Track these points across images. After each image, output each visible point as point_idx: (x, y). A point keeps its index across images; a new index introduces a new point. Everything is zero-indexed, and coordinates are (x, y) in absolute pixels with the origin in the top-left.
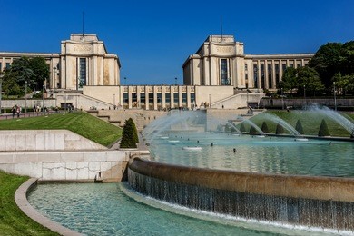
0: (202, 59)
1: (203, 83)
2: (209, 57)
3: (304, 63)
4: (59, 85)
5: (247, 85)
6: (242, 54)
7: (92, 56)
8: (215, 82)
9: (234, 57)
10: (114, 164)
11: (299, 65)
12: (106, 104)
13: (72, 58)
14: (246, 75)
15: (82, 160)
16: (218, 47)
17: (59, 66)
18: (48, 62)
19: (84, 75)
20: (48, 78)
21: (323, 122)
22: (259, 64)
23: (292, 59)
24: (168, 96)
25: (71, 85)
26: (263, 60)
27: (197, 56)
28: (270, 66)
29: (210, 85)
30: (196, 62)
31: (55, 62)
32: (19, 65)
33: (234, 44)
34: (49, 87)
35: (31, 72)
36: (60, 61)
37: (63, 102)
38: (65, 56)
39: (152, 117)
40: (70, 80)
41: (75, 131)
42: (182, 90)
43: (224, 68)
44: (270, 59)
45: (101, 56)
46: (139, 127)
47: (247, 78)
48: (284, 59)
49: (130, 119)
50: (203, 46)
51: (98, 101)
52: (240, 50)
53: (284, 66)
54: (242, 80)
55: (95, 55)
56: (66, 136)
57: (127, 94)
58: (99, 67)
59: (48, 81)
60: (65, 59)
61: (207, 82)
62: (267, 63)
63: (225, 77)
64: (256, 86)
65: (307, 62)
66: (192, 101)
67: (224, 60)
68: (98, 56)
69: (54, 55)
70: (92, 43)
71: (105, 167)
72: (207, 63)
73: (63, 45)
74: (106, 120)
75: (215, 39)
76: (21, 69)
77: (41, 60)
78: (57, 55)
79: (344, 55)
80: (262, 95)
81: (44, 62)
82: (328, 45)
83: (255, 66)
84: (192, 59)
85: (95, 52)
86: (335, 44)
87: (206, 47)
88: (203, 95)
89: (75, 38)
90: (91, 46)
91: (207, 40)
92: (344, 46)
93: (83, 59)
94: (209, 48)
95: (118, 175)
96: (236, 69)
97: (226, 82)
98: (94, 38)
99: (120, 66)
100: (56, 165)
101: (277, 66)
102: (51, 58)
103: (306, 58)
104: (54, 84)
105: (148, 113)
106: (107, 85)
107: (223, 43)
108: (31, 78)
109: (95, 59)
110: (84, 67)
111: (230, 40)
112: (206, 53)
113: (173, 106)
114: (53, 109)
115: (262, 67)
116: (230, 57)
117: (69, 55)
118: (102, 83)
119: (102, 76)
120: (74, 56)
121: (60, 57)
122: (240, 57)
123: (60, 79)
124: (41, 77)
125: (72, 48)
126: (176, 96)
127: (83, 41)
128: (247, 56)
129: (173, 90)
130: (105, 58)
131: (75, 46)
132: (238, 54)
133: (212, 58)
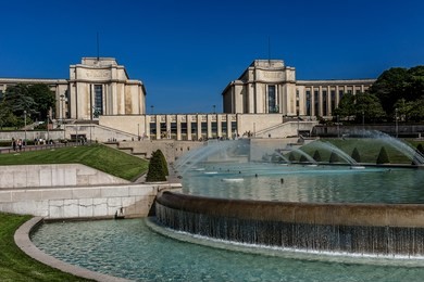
0: (246, 85)
1: (246, 111)
2: (254, 83)
3: (363, 89)
4: (68, 115)
5: (298, 112)
6: (293, 80)
7: (109, 82)
8: (260, 109)
9: (283, 83)
10: (138, 199)
11: (357, 91)
12: (128, 135)
13: (85, 84)
14: (298, 102)
15: (100, 196)
16: (265, 73)
17: (67, 94)
18: (53, 89)
19: (99, 103)
20: (54, 107)
21: (383, 150)
22: (313, 90)
23: (350, 85)
24: (205, 125)
25: (84, 114)
26: (317, 86)
27: (240, 82)
28: (325, 93)
29: (255, 113)
30: (239, 89)
31: (62, 89)
32: (15, 92)
33: (284, 69)
34: (54, 117)
35: (31, 100)
36: (69, 88)
37: (74, 133)
38: (75, 82)
39: (185, 148)
40: (82, 109)
41: (90, 165)
42: (221, 118)
43: (272, 94)
44: (325, 85)
45: (121, 82)
46: (169, 159)
47: (298, 105)
48: (342, 85)
49: (159, 151)
50: (247, 71)
51: (118, 132)
52: (291, 75)
53: (341, 92)
54: (292, 108)
55: (114, 81)
56: (78, 170)
57: (155, 124)
58: (119, 95)
59: (54, 111)
60: (75, 86)
61: (252, 110)
62: (321, 89)
63: (272, 104)
64: (308, 113)
65: (367, 88)
66: (233, 130)
67: (272, 86)
68: (118, 82)
69: (61, 81)
70: (110, 68)
71: (127, 203)
72: (251, 90)
73: (72, 71)
74: (128, 152)
75: (261, 64)
76: (18, 97)
77: (43, 86)
78: (65, 81)
79: (409, 80)
80: (316, 123)
81: (48, 90)
82: (392, 70)
83: (308, 93)
84: (234, 85)
85: (114, 78)
86: (399, 69)
87: (251, 72)
88: (246, 124)
89: (88, 62)
90: (108, 71)
91: (253, 65)
92: (409, 72)
93: (99, 86)
94: (254, 73)
95: (144, 210)
96: (286, 96)
97: (273, 108)
98: (112, 62)
99: (145, 93)
100: (67, 202)
101: (333, 93)
102: (57, 85)
103: (365, 84)
104: (62, 114)
105: (180, 144)
106: (129, 114)
107: (271, 68)
108: (32, 107)
109: (114, 86)
110: (99, 94)
111: (280, 64)
112: (251, 79)
113: (210, 135)
114: (62, 141)
115: (316, 93)
116: (278, 83)
117: (80, 81)
118: (123, 112)
119: (123, 104)
120: (87, 82)
121: (69, 84)
122: (291, 82)
123: (69, 108)
124: (44, 106)
125: (83, 74)
126: (215, 125)
127: (98, 65)
128: (298, 82)
129: (211, 118)
130: (126, 84)
131: (87, 71)
132: (288, 79)
133: (257, 84)
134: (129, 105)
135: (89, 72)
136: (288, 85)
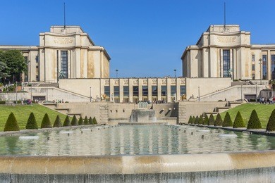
0: (201, 50)
2: (209, 48)
4: (38, 78)
5: (254, 75)
6: (249, 44)
7: (74, 48)
8: (215, 73)
9: (238, 47)
12: (83, 96)
13: (52, 50)
14: (253, 66)
16: (219, 38)
17: (37, 59)
18: (25, 55)
19: (65, 67)
20: (26, 71)
22: (270, 54)
25: (51, 77)
27: (195, 47)
29: (210, 77)
30: (194, 53)
31: (33, 54)
33: (239, 34)
34: (26, 80)
35: (3, 65)
36: (39, 54)
38: (44, 49)
39: (120, 110)
40: (50, 73)
42: (180, 82)
43: (227, 59)
45: (84, 48)
47: (253, 69)
50: (202, 36)
51: (74, 94)
52: (246, 39)
54: (247, 72)
55: (78, 48)
57: (109, 87)
58: (82, 60)
59: (26, 74)
60: (44, 52)
61: (206, 74)
63: (226, 68)
64: (265, 78)
67: (227, 51)
68: (81, 48)
69: (32, 47)
70: (74, 35)
72: (205, 54)
73: (41, 38)
75: (217, 29)
77: (16, 52)
78: (35, 47)
80: (262, 87)
81: (20, 55)
83: (264, 56)
84: (189, 50)
85: (77, 45)
87: (205, 37)
89: (56, 30)
90: (72, 38)
91: (208, 30)
93: (64, 52)
94: (209, 38)
96: (240, 60)
97: (227, 72)
98: (77, 30)
102: (29, 51)
104: (33, 77)
105: (115, 105)
106: (91, 77)
107: (226, 33)
108: (4, 71)
109: (78, 51)
110: (65, 59)
111: (236, 29)
112: (206, 43)
113: (160, 98)
116: (233, 48)
117: (48, 48)
118: (85, 76)
119: (85, 69)
120: (54, 48)
121: (38, 50)
122: (246, 47)
123: (39, 71)
124: (16, 70)
125: (51, 41)
126: (174, 89)
127: (64, 33)
128: (254, 46)
129: (170, 82)
130: (88, 50)
131: (55, 39)
132: (242, 44)
133: (211, 49)
134: (91, 69)
135: (57, 38)
136: (243, 49)
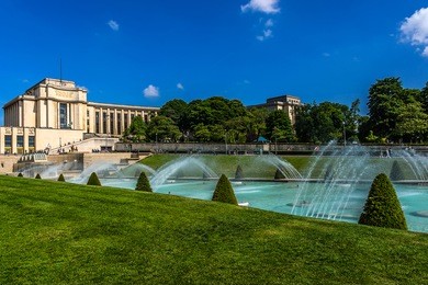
0: (36, 101)
2: (46, 100)
5: (88, 130)
6: (85, 100)
9: (75, 102)
14: (88, 121)
16: (56, 90)
27: (32, 97)
29: (47, 127)
33: (76, 90)
43: (63, 112)
47: (88, 124)
52: (83, 96)
54: (84, 125)
63: (63, 120)
66: (30, 144)
67: (63, 105)
75: (53, 82)
83: (97, 113)
84: (22, 100)
87: (42, 89)
94: (47, 91)
96: (78, 114)
97: (64, 125)
107: (63, 87)
111: (71, 85)
112: (43, 96)
116: (70, 102)
122: (83, 103)
126: (8, 138)
132: (80, 99)
133: (49, 102)
136: (80, 105)
